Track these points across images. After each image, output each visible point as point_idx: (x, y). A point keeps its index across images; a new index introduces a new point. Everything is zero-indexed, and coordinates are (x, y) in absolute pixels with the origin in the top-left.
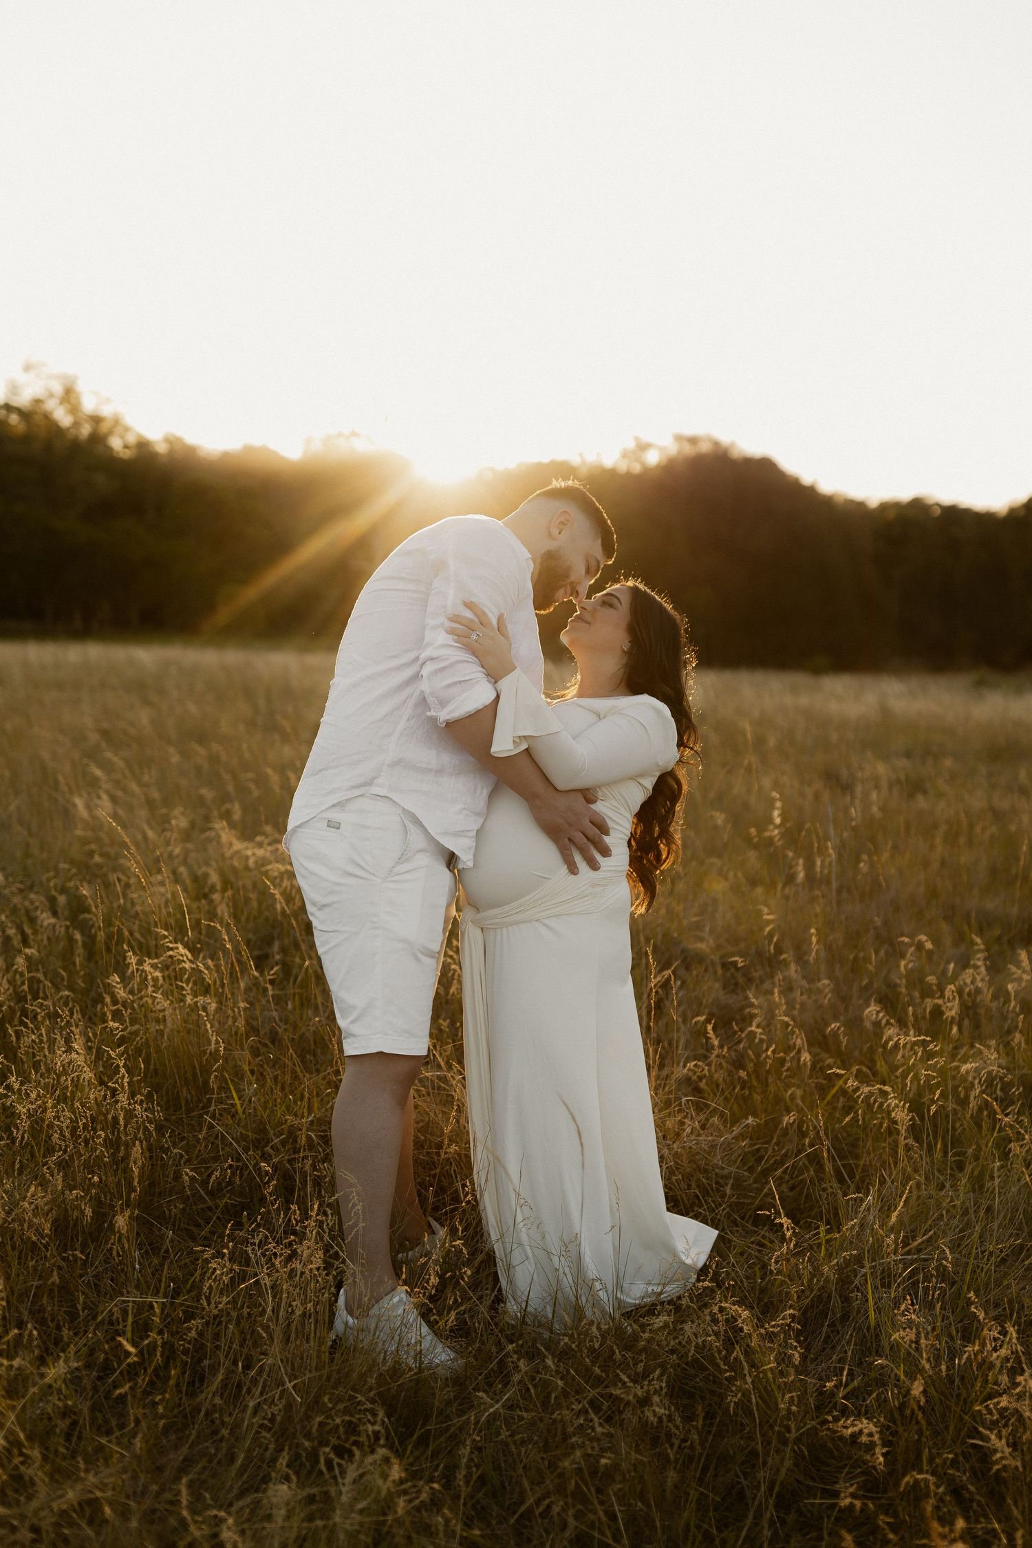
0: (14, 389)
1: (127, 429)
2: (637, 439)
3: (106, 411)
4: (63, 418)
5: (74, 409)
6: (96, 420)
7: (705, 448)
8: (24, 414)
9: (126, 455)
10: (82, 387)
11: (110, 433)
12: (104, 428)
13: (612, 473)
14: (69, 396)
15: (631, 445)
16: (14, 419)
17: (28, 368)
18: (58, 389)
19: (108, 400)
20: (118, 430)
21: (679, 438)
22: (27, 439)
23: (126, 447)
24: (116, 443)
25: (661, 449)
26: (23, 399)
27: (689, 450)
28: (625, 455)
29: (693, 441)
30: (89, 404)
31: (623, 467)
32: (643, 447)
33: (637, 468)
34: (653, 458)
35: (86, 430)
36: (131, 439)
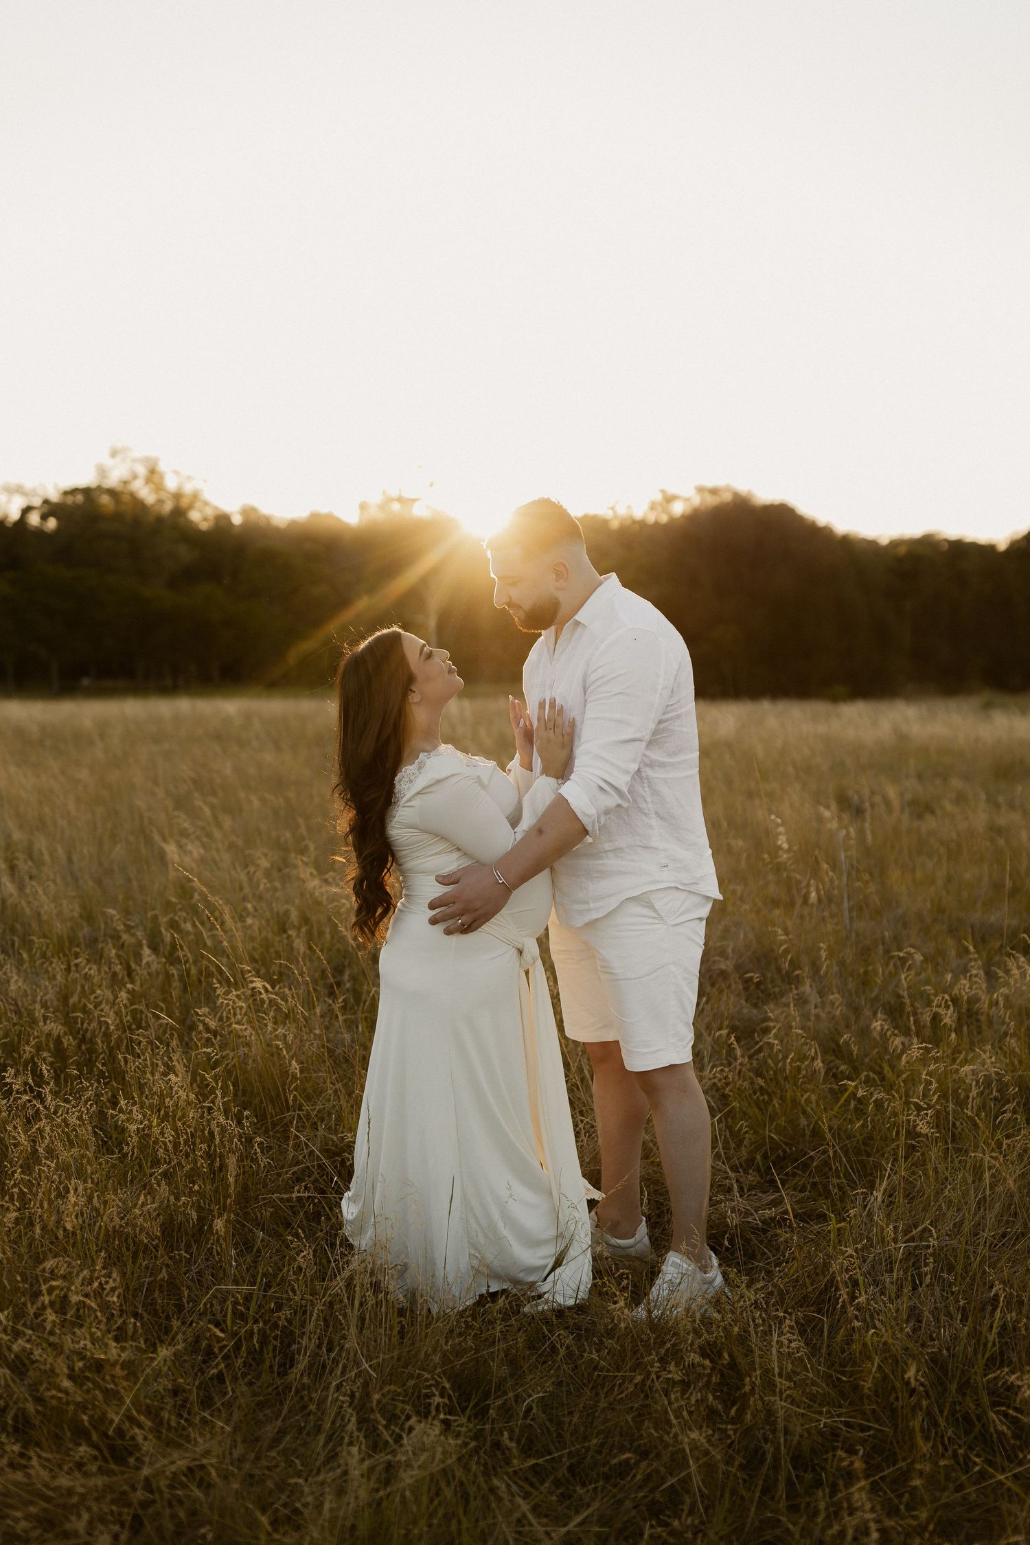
0: (102, 471)
1: (206, 503)
2: (663, 491)
3: (188, 488)
4: (146, 494)
5: (159, 487)
6: (177, 496)
7: (727, 497)
8: (112, 492)
9: (204, 526)
10: (163, 467)
11: (191, 507)
12: (184, 503)
13: (642, 524)
14: (153, 475)
15: (658, 497)
16: (105, 499)
17: (114, 453)
18: (142, 470)
19: (189, 478)
20: (198, 505)
21: (700, 490)
22: (118, 516)
23: (205, 519)
24: (195, 516)
25: (687, 500)
26: (113, 481)
27: (712, 501)
28: (653, 507)
29: (714, 491)
30: (171, 484)
31: (651, 518)
32: (669, 499)
33: (664, 519)
34: (678, 509)
35: (168, 507)
36: (209, 512)
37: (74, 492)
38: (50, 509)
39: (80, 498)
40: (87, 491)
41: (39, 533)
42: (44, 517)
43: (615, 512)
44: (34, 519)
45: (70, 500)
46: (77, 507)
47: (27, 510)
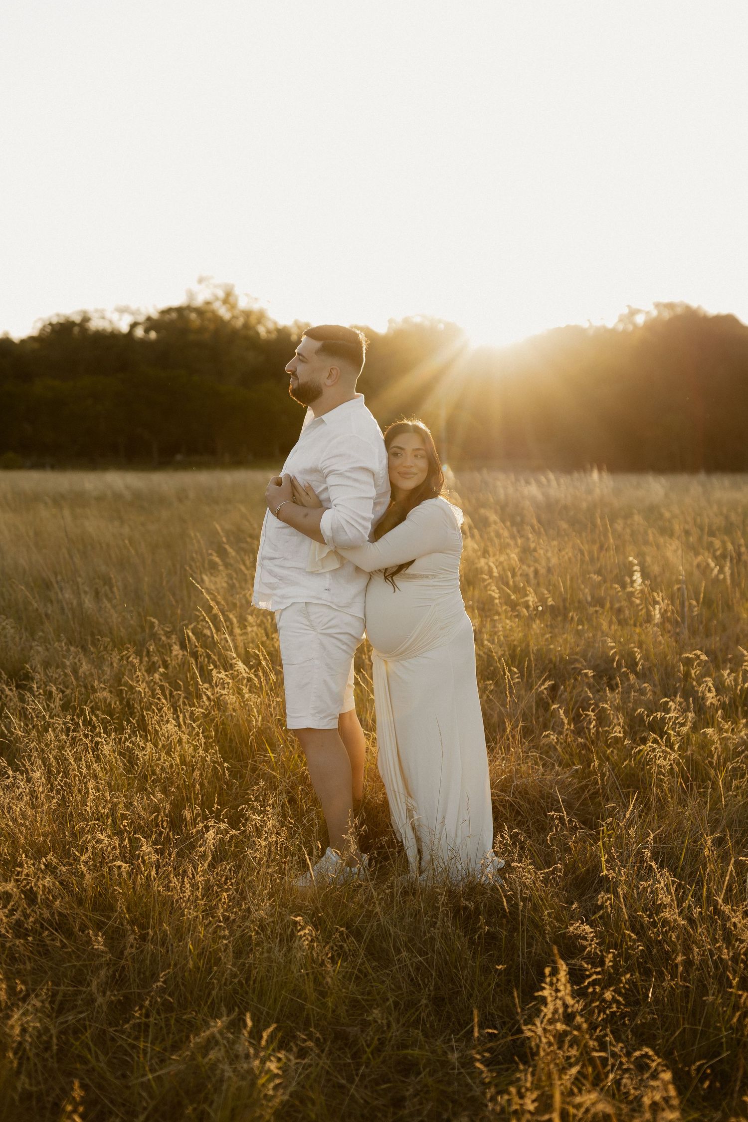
0: (191, 295)
1: (270, 320)
2: (629, 306)
3: (256, 307)
4: (224, 313)
5: (233, 307)
6: (247, 314)
7: (679, 311)
8: (200, 312)
9: (268, 338)
10: (237, 291)
11: (259, 322)
12: (253, 320)
13: (613, 331)
14: (228, 299)
15: (626, 311)
16: (193, 316)
17: (201, 281)
18: (221, 294)
20: (263, 320)
21: (657, 305)
22: (201, 330)
23: (269, 332)
24: (262, 330)
25: (648, 313)
26: (199, 301)
27: (667, 315)
28: (621, 320)
29: (670, 306)
30: (243, 303)
31: (621, 327)
32: (633, 313)
33: (630, 328)
34: (640, 319)
35: (240, 323)
36: (271, 326)
37: (169, 311)
38: (151, 324)
39: (174, 315)
40: (179, 310)
41: (143, 342)
42: (147, 331)
43: (590, 323)
44: (139, 332)
45: (167, 317)
46: (172, 322)
47: (134, 326)
